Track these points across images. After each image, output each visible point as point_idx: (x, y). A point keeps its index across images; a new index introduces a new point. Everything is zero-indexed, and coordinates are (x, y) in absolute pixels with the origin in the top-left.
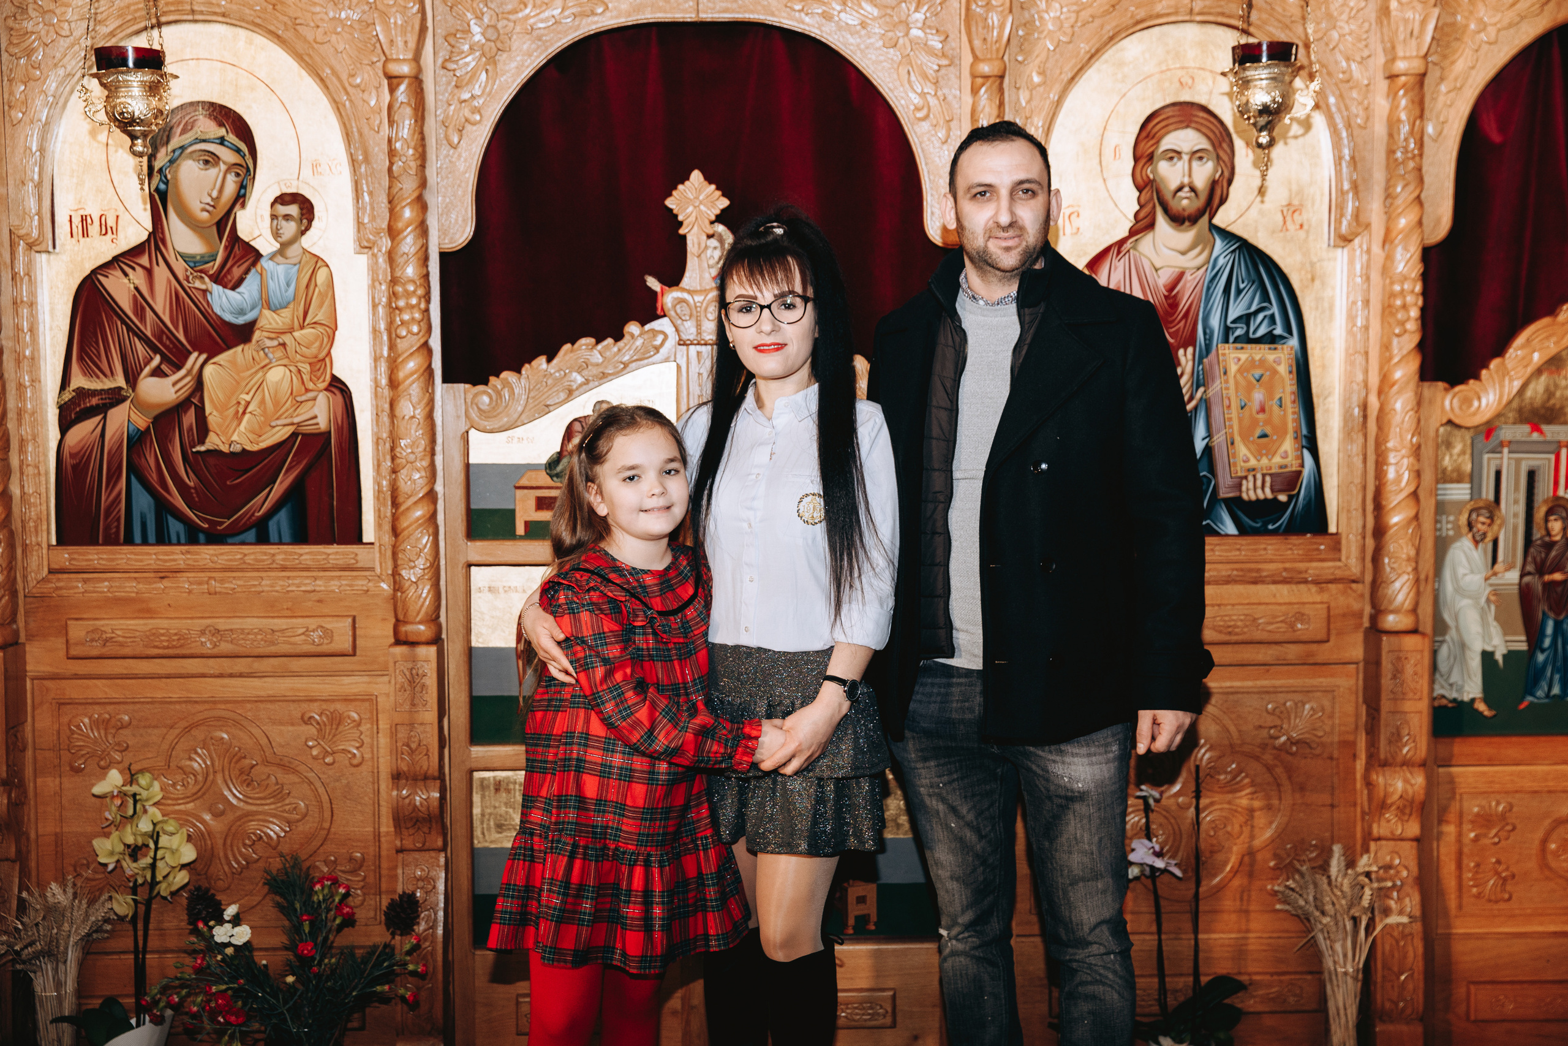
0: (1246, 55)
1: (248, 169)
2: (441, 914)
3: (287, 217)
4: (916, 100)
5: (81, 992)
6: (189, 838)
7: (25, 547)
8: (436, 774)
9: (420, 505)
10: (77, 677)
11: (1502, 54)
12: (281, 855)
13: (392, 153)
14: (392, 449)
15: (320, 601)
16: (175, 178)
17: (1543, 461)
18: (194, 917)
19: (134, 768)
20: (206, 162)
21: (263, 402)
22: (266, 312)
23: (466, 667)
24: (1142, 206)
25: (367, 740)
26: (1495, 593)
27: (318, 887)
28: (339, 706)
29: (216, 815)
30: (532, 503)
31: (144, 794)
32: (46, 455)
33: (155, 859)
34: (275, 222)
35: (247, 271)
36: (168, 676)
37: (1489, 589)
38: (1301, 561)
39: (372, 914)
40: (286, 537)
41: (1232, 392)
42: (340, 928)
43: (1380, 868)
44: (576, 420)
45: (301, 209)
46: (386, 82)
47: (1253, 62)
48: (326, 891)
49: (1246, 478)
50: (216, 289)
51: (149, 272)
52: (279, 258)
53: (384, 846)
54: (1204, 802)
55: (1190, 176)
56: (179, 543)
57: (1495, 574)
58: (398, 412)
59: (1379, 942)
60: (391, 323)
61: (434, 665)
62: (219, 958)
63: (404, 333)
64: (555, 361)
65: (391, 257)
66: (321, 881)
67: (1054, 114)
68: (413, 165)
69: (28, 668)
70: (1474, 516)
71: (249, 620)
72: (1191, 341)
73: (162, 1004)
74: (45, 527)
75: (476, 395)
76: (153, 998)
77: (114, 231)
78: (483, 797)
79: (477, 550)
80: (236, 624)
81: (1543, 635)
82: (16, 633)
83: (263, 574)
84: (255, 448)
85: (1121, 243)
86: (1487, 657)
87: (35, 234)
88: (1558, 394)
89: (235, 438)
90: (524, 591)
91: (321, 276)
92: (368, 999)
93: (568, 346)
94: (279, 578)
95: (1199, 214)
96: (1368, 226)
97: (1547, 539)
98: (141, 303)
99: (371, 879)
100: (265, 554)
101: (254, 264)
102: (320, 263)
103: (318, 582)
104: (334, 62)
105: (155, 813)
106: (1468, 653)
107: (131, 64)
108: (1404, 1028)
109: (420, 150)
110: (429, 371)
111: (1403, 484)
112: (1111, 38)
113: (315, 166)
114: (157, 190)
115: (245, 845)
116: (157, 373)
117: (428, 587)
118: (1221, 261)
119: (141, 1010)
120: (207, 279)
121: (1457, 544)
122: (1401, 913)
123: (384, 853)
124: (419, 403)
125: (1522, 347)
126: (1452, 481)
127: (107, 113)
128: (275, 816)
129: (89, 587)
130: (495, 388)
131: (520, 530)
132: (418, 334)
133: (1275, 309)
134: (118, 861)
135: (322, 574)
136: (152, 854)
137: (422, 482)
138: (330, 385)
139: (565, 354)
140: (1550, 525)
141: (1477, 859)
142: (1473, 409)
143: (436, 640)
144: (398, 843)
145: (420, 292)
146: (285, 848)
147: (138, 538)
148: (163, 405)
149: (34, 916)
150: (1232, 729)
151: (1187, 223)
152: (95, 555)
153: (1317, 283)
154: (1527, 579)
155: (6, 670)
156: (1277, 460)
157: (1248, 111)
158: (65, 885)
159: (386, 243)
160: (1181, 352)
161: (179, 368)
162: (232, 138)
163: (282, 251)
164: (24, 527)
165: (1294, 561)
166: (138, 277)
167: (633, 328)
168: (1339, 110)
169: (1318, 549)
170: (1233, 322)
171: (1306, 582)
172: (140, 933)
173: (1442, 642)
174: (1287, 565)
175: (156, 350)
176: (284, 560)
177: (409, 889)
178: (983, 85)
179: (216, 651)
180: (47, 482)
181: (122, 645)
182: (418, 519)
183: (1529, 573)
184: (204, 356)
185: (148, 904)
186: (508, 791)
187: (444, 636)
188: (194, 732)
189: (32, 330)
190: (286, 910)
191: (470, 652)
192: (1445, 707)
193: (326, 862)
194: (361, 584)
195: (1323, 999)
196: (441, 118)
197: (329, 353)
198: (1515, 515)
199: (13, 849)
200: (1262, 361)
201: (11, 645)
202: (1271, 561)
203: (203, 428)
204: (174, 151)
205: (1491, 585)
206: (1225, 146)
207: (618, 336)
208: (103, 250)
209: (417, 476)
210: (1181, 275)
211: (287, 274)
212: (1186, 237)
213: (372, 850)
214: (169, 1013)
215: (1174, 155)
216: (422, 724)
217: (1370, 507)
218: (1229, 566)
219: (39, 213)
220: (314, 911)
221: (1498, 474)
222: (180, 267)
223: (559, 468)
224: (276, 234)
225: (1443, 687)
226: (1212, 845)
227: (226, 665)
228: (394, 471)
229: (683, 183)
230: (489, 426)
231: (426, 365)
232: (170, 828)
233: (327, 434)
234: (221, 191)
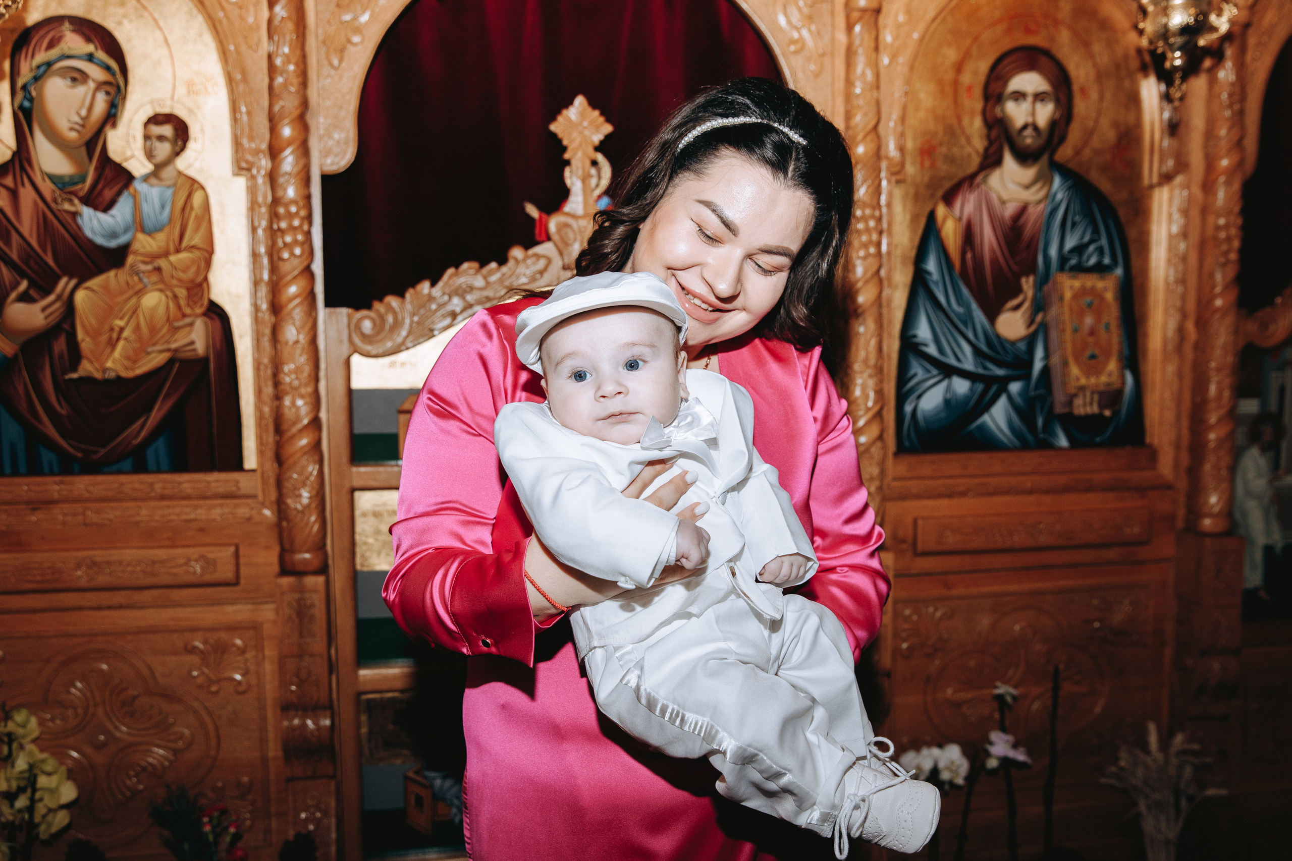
1: (118, 88)
3: (161, 138)
4: (791, 34)
8: (325, 703)
9: (304, 434)
12: (167, 785)
13: (272, 70)
14: (275, 375)
15: (202, 530)
16: (40, 94)
20: (74, 80)
21: (137, 328)
22: (141, 236)
23: (352, 593)
24: (989, 143)
25: (252, 667)
27: (206, 820)
28: (223, 635)
29: (99, 747)
31: (21, 731)
33: (32, 801)
34: (148, 143)
35: (119, 194)
36: (44, 610)
37: (1272, 491)
38: (1126, 471)
39: (261, 837)
40: (164, 465)
41: (1066, 317)
45: (175, 130)
49: (1077, 395)
50: (87, 212)
51: (14, 194)
52: (153, 180)
53: (272, 773)
55: (1033, 116)
56: (52, 474)
57: (1277, 478)
58: (281, 338)
60: (272, 246)
61: (322, 595)
63: (286, 255)
64: (440, 284)
65: (272, 177)
66: (209, 812)
68: (294, 82)
70: (1262, 427)
71: (127, 551)
72: (1031, 269)
75: (359, 320)
78: (370, 717)
79: (361, 474)
80: (115, 555)
83: (141, 504)
84: (130, 374)
85: (973, 175)
86: (1268, 550)
89: (109, 364)
91: (197, 200)
93: (451, 271)
94: (158, 507)
95: (1043, 151)
96: (1188, 164)
98: (6, 226)
99: (260, 804)
100: (142, 483)
101: (126, 186)
102: (196, 186)
103: (199, 511)
106: (1253, 547)
109: (302, 67)
110: (312, 295)
111: (1223, 402)
113: (190, 85)
114: (21, 107)
115: (129, 776)
116: (25, 298)
117: (314, 515)
118: (1059, 196)
120: (76, 201)
121: (1248, 453)
123: (272, 781)
124: (302, 327)
126: (1246, 397)
130: (378, 312)
132: (300, 256)
133: (1104, 241)
135: (202, 502)
136: (29, 796)
137: (306, 409)
138: (207, 310)
139: (450, 277)
142: (1269, 333)
143: (323, 569)
144: (287, 770)
145: (303, 213)
146: (170, 778)
147: (8, 470)
148: (32, 331)
150: (1065, 623)
151: (1030, 161)
153: (1141, 218)
156: (1104, 379)
159: (265, 163)
160: (1023, 280)
162: (101, 55)
163: (156, 173)
165: (1120, 470)
166: (2, 199)
167: (517, 253)
169: (1139, 459)
170: (1069, 252)
174: (1114, 474)
175: (23, 275)
176: (164, 488)
178: (858, 19)
179: (93, 584)
182: (302, 447)
184: (73, 282)
185: (27, 850)
187: (330, 564)
191: (355, 576)
193: (214, 789)
194: (243, 511)
196: (321, 38)
197: (206, 279)
200: (1093, 289)
202: (1100, 472)
203: (75, 355)
204: (38, 67)
205: (1274, 487)
206: (1064, 89)
207: (502, 260)
209: (300, 402)
210: (1024, 208)
211: (161, 196)
212: (1029, 172)
213: (259, 775)
215: (1019, 96)
216: (312, 655)
217: (1185, 422)
218: (1064, 477)
222: (47, 188)
224: (149, 155)
227: (105, 598)
228: (277, 398)
229: (567, 108)
230: (374, 352)
231: (308, 289)
232: (48, 768)
233: (205, 360)
234: (90, 109)
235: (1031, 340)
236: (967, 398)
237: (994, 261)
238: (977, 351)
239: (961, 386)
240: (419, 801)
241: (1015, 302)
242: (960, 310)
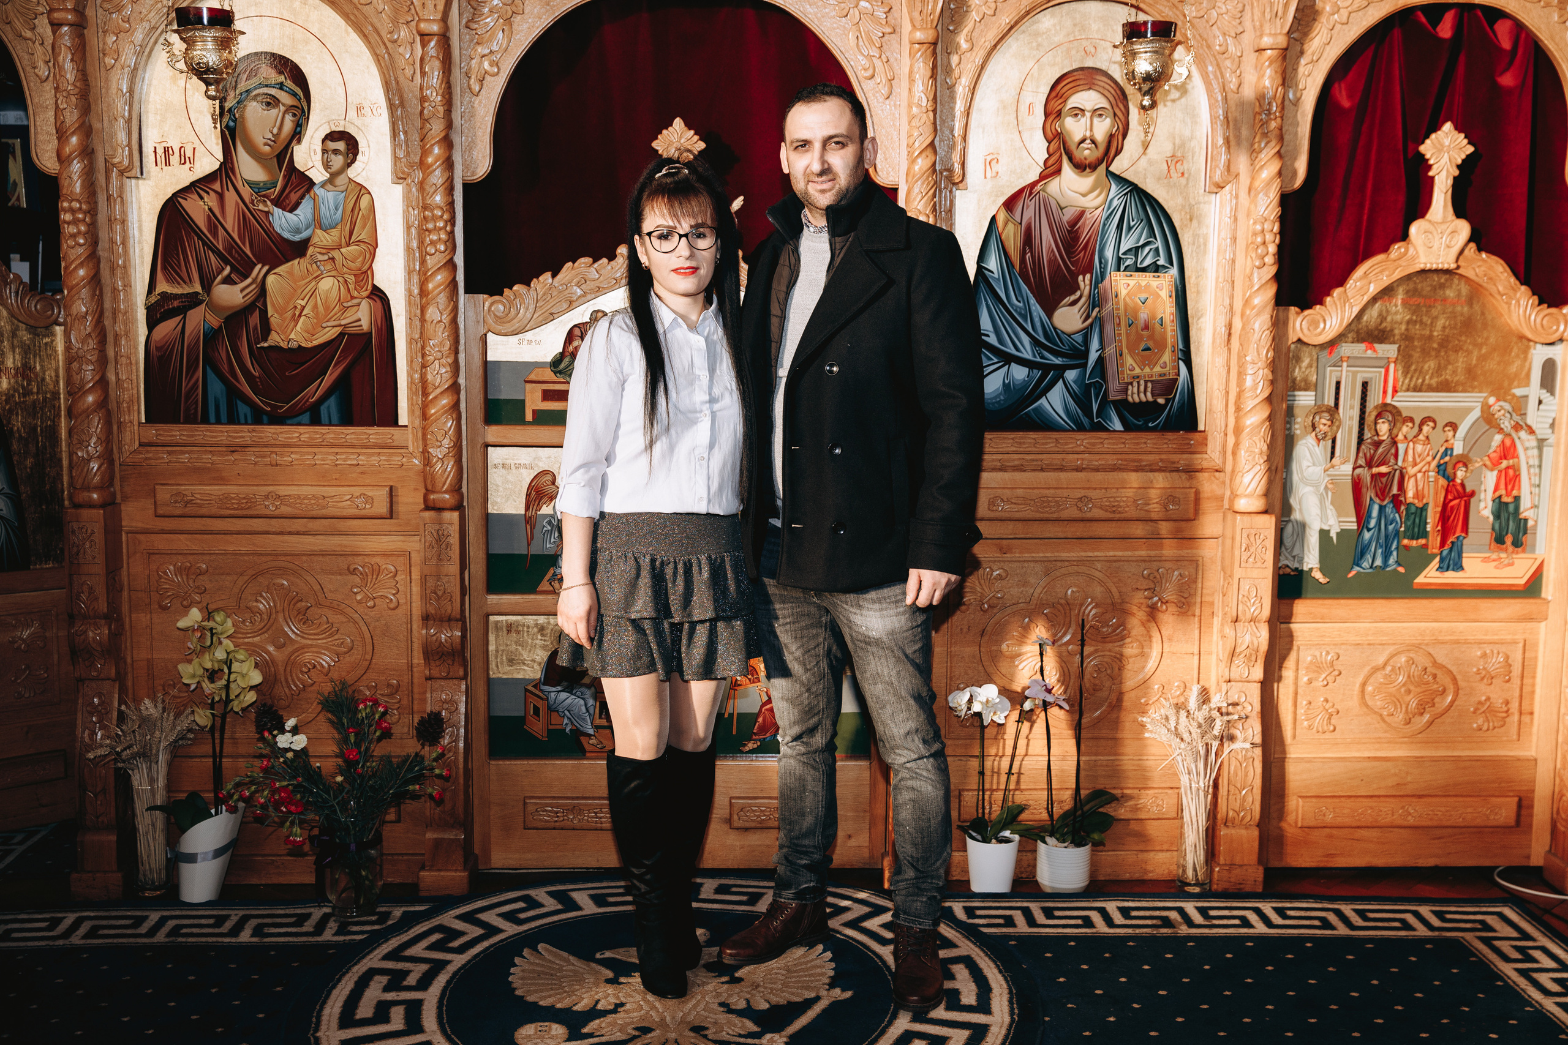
0: (1133, 31)
1: (303, 111)
2: (462, 731)
3: (336, 152)
4: (864, 62)
5: (170, 787)
6: (257, 666)
7: (120, 424)
8: (458, 616)
9: (446, 395)
10: (163, 532)
11: (1352, 33)
12: (332, 681)
13: (423, 99)
14: (423, 348)
15: (362, 473)
16: (242, 117)
17: (1375, 375)
18: (260, 729)
19: (211, 607)
20: (268, 104)
21: (315, 306)
22: (318, 231)
23: (484, 531)
24: (1050, 155)
25: (401, 588)
26: (1333, 481)
27: (361, 706)
28: (378, 560)
29: (279, 647)
30: (539, 395)
31: (220, 629)
32: (136, 348)
33: (228, 681)
34: (326, 155)
35: (302, 197)
36: (238, 533)
37: (1327, 479)
38: (1175, 453)
39: (406, 729)
40: (335, 420)
41: (1122, 312)
42: (379, 739)
43: (1229, 705)
44: (575, 326)
45: (348, 145)
46: (418, 38)
47: (1139, 38)
48: (368, 710)
49: (1131, 384)
50: (277, 211)
51: (221, 196)
52: (329, 187)
53: (416, 675)
54: (1088, 650)
55: (1091, 130)
56: (246, 423)
57: (1333, 467)
58: (427, 317)
59: (1226, 764)
60: (421, 242)
61: (457, 527)
62: (282, 760)
63: (432, 251)
64: (559, 277)
65: (422, 186)
66: (364, 701)
67: (979, 75)
68: (441, 109)
69: (123, 524)
70: (1317, 418)
71: (304, 488)
72: (1089, 268)
73: (235, 797)
74: (136, 408)
75: (492, 304)
76: (228, 793)
77: (192, 161)
78: (497, 637)
79: (493, 433)
80: (294, 490)
81: (1369, 516)
82: (114, 494)
83: (316, 450)
84: (310, 345)
85: (1033, 185)
86: (1324, 534)
87: (126, 162)
88: (1389, 319)
89: (292, 336)
90: (532, 468)
91: (364, 201)
92: (401, 797)
93: (570, 264)
94: (329, 453)
95: (1099, 162)
96: (1237, 175)
97: (1376, 438)
98: (214, 221)
99: (405, 702)
100: (317, 433)
101: (308, 191)
102: (363, 191)
103: (361, 457)
104: (375, 21)
105: (228, 644)
106: (1308, 531)
107: (205, 21)
108: (1244, 832)
109: (447, 97)
110: (454, 283)
111: (1259, 391)
112: (1028, 13)
113: (359, 109)
114: (227, 127)
115: (302, 672)
116: (228, 281)
117: (452, 463)
118: (1116, 202)
119: (218, 802)
120: (269, 203)
121: (1304, 441)
122: (1245, 741)
123: (416, 681)
124: (446, 309)
125: (1360, 279)
126: (1300, 390)
127: (186, 63)
128: (327, 649)
129: (173, 458)
130: (508, 298)
131: (529, 417)
132: (444, 252)
133: (1159, 243)
134: (199, 682)
135: (364, 450)
136: (226, 677)
137: (447, 376)
138: (371, 293)
139: (567, 271)
140: (1378, 427)
141: (1309, 698)
142: (1319, 330)
143: (459, 507)
144: (427, 672)
145: (446, 217)
146: (335, 675)
147: (212, 419)
148: (233, 307)
149: (132, 723)
150: (1114, 590)
151: (1088, 170)
152: (177, 432)
153: (1195, 222)
154: (1358, 471)
155: (106, 525)
156: (1157, 369)
157: (1134, 78)
158: (156, 701)
159: (417, 175)
160: (1081, 278)
161: (246, 277)
162: (289, 84)
163: (331, 180)
164: (119, 407)
165: (1169, 453)
166: (211, 200)
168: (1216, 77)
169: (1189, 444)
170: (1124, 254)
171: (1178, 470)
172: (217, 741)
173: (1288, 522)
174: (1163, 457)
175: (227, 262)
176: (334, 438)
177: (436, 709)
178: (919, 50)
179: (277, 512)
180: (138, 371)
181: (200, 506)
182: (444, 406)
183: (1361, 466)
184: (266, 268)
185: (224, 717)
186: (518, 632)
187: (465, 504)
188: (261, 579)
189: (124, 243)
190: (337, 725)
191: (487, 517)
192: (1289, 575)
193: (369, 688)
194: (397, 460)
195: (1180, 809)
196: (465, 70)
197: (371, 267)
198: (1351, 418)
199: (113, 671)
200: (1148, 286)
201: (109, 504)
202: (1150, 453)
203: (266, 328)
204: (241, 94)
205: (1329, 475)
206: (1121, 106)
207: (612, 257)
208: (183, 177)
209: (443, 370)
210: (1082, 213)
211: (336, 199)
212: (1086, 182)
213: (406, 678)
214: (241, 805)
215: (1078, 112)
216: (446, 575)
217: (1232, 409)
218: (1115, 457)
219: (129, 145)
220: (358, 725)
221: (1338, 384)
222: (246, 192)
223: (562, 366)
224: (327, 165)
225: (1287, 559)
226: (1095, 685)
227: (286, 524)
228: (424, 366)
229: (667, 129)
230: (504, 330)
231: (450, 278)
232: (240, 657)
233: (369, 334)
234: (280, 128)
235: (1087, 334)
236: (1025, 384)
237: (1052, 261)
238: (1035, 342)
239: (1020, 373)
240: (536, 710)
241: (1073, 298)
242: (1021, 305)
